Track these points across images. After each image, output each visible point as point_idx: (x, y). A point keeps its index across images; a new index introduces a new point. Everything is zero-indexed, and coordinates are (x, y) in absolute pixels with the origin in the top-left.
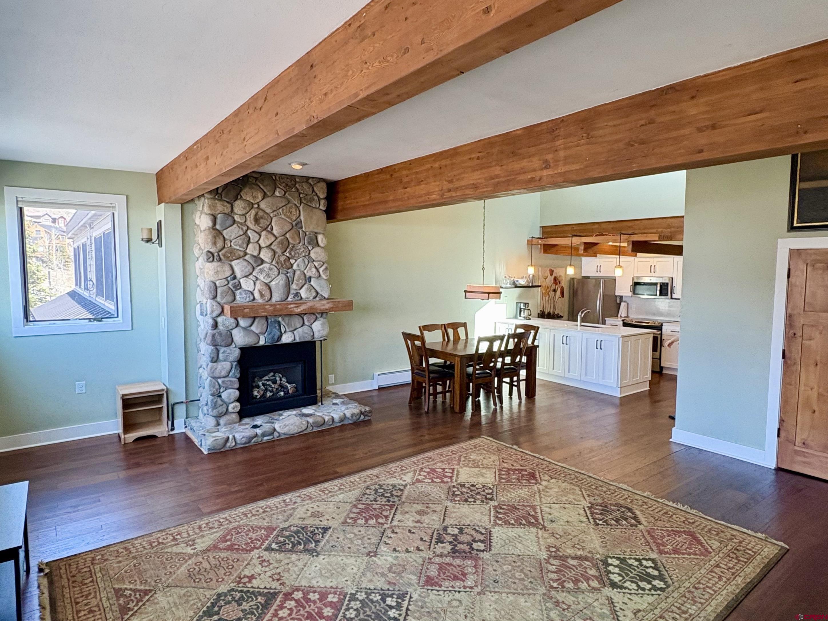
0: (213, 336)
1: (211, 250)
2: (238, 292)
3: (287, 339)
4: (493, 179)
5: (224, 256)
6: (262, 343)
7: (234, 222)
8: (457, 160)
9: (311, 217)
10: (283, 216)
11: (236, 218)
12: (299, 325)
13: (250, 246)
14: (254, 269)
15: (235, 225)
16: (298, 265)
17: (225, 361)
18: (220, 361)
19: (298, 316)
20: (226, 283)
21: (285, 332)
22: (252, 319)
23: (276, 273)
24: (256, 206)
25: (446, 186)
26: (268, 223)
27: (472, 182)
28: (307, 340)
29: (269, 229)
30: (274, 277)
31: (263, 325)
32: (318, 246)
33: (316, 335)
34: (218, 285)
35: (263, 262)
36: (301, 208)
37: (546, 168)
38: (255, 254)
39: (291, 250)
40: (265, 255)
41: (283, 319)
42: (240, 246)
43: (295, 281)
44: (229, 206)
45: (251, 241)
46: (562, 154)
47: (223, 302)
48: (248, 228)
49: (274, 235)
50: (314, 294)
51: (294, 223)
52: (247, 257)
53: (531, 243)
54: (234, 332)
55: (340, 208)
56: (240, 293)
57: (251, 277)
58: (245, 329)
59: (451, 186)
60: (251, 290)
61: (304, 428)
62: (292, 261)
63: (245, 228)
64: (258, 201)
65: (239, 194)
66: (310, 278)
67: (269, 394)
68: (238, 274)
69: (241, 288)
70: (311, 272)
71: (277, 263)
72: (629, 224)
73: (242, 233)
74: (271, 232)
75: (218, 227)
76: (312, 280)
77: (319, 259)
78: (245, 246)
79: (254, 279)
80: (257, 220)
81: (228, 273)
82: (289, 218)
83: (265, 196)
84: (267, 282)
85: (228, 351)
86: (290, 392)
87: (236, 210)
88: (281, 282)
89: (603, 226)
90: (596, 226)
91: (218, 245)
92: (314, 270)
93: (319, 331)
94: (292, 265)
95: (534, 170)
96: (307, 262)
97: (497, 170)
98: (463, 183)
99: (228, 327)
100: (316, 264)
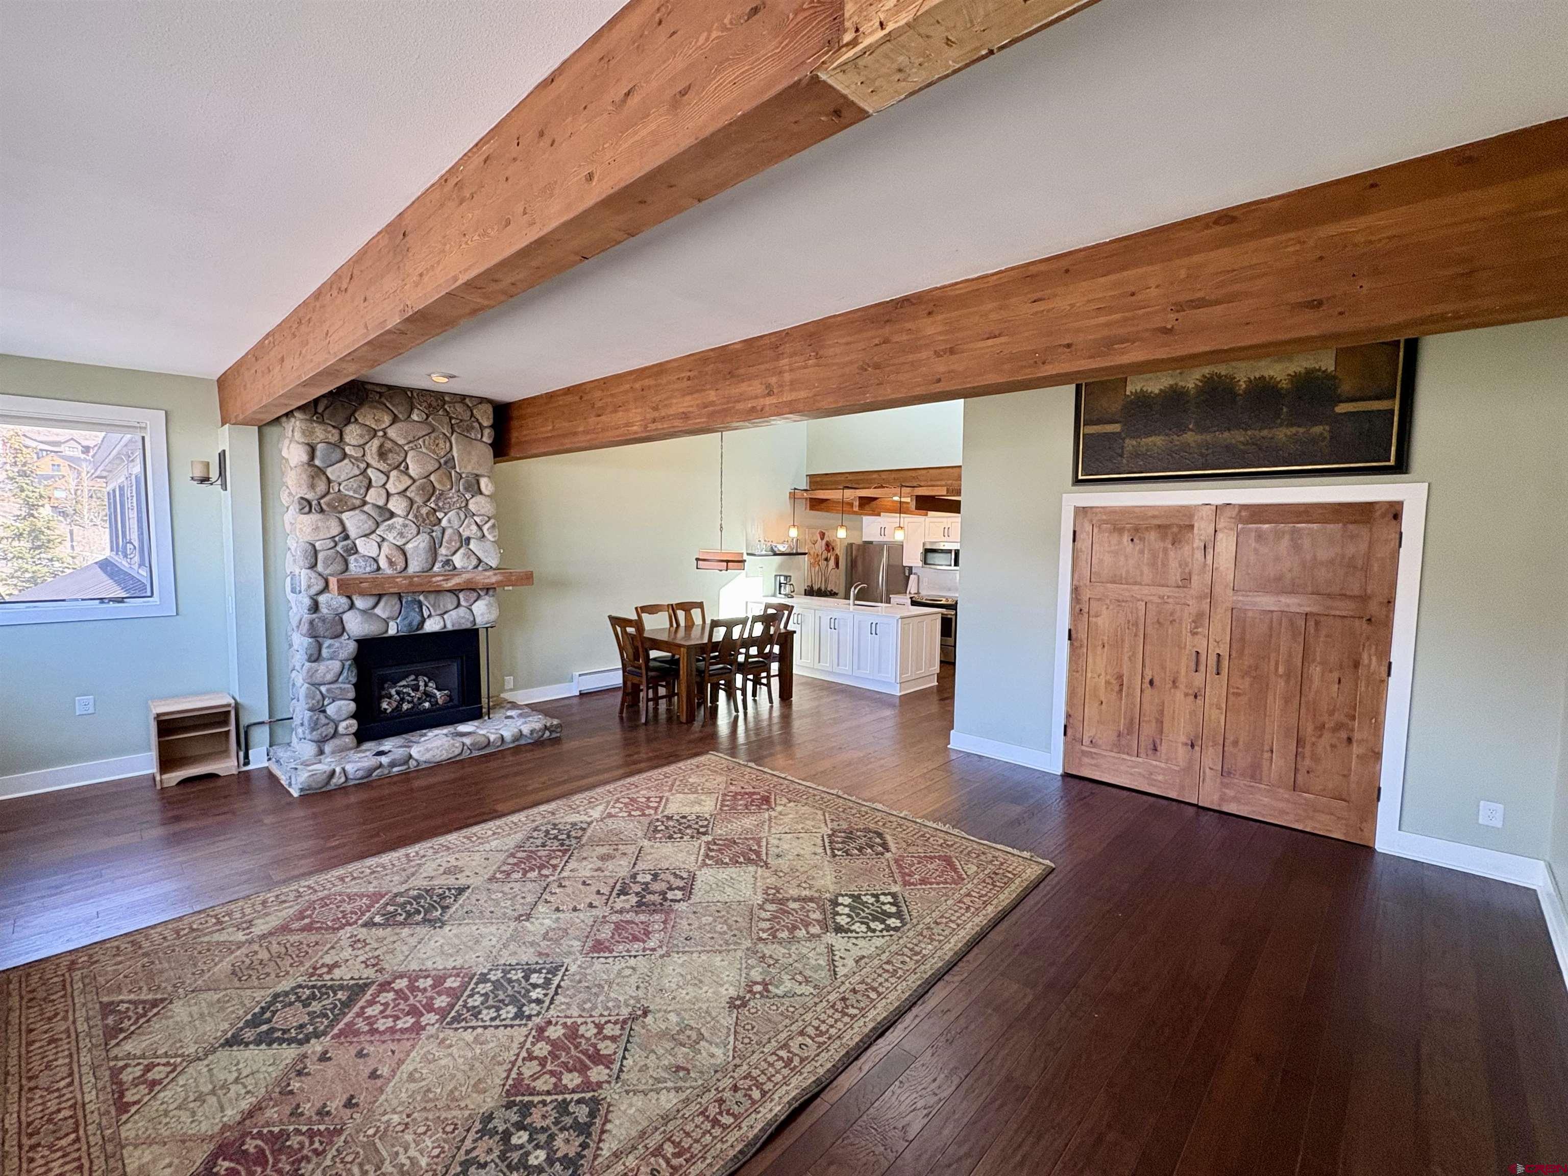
0: (311, 623)
1: (306, 496)
2: (352, 559)
3: (432, 626)
4: (706, 407)
5: (328, 505)
6: (392, 631)
7: (345, 456)
8: (664, 380)
9: (469, 453)
10: (424, 450)
11: (348, 450)
12: (450, 607)
13: (372, 491)
14: (378, 525)
15: (346, 461)
16: (449, 521)
17: (331, 659)
18: (324, 659)
19: (449, 594)
20: (332, 544)
21: (429, 616)
22: (376, 599)
23: (415, 532)
24: (381, 433)
25: (651, 414)
26: (401, 459)
27: (681, 410)
28: (464, 627)
29: (402, 468)
30: (410, 536)
31: (393, 606)
32: (481, 493)
33: (478, 620)
34: (318, 548)
35: (392, 515)
36: (453, 439)
37: (769, 395)
38: (381, 503)
39: (438, 499)
40: (397, 505)
41: (426, 598)
42: (355, 492)
43: (444, 544)
44: (336, 432)
45: (374, 483)
46: (787, 377)
47: (328, 572)
48: (368, 465)
49: (411, 477)
50: (475, 562)
51: (442, 461)
52: (366, 508)
53: (793, 496)
54: (345, 617)
55: (513, 440)
56: (356, 560)
57: (373, 536)
58: (364, 612)
59: (656, 414)
60: (374, 555)
61: (457, 752)
62: (440, 515)
63: (363, 466)
64: (384, 426)
65: (353, 414)
66: (468, 539)
67: (405, 706)
68: (353, 532)
69: (357, 552)
70: (470, 530)
71: (416, 517)
72: (913, 474)
73: (358, 472)
74: (406, 472)
75: (317, 462)
76: (472, 541)
77: (482, 511)
78: (363, 491)
79: (379, 540)
80: (382, 454)
81: (335, 530)
82: (434, 452)
83: (395, 420)
84: (398, 543)
85: (337, 644)
86: (440, 702)
87: (347, 439)
88: (422, 545)
89: (884, 476)
90: (875, 476)
91: (318, 489)
92: (474, 527)
93: (482, 615)
94: (440, 520)
95: (756, 397)
96: (463, 517)
97: (712, 395)
98: (671, 411)
99: (336, 609)
100: (477, 519)
